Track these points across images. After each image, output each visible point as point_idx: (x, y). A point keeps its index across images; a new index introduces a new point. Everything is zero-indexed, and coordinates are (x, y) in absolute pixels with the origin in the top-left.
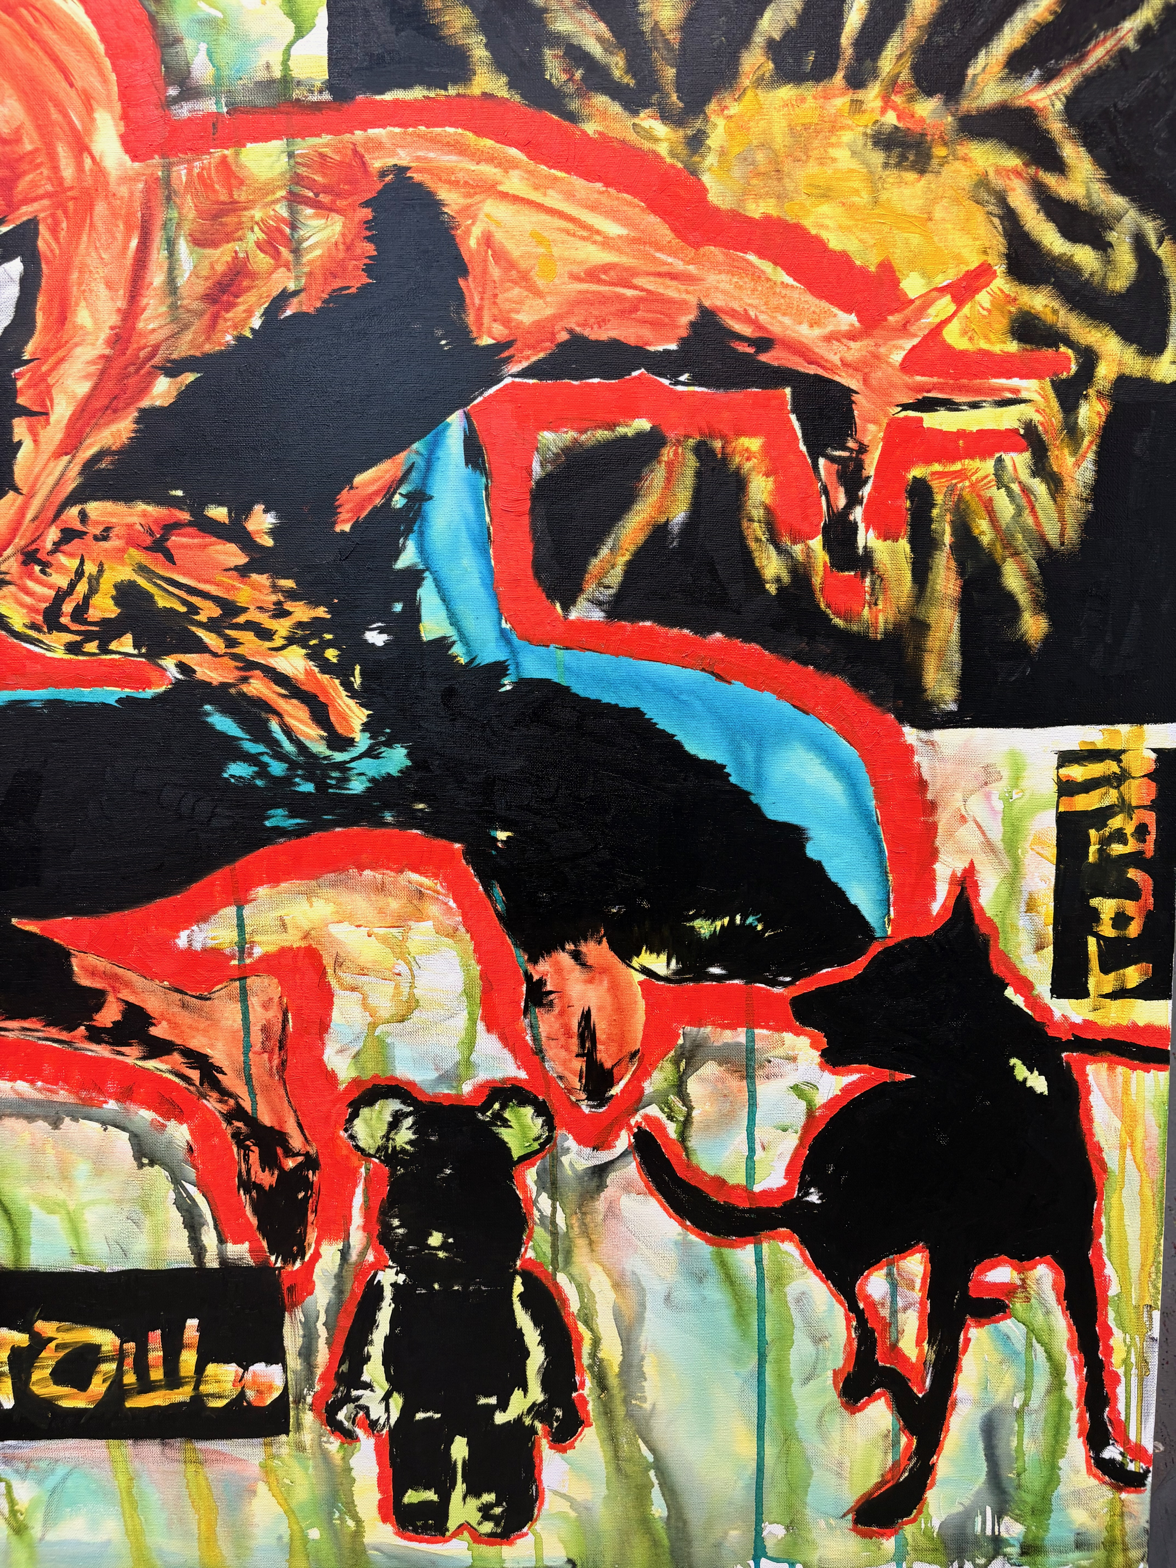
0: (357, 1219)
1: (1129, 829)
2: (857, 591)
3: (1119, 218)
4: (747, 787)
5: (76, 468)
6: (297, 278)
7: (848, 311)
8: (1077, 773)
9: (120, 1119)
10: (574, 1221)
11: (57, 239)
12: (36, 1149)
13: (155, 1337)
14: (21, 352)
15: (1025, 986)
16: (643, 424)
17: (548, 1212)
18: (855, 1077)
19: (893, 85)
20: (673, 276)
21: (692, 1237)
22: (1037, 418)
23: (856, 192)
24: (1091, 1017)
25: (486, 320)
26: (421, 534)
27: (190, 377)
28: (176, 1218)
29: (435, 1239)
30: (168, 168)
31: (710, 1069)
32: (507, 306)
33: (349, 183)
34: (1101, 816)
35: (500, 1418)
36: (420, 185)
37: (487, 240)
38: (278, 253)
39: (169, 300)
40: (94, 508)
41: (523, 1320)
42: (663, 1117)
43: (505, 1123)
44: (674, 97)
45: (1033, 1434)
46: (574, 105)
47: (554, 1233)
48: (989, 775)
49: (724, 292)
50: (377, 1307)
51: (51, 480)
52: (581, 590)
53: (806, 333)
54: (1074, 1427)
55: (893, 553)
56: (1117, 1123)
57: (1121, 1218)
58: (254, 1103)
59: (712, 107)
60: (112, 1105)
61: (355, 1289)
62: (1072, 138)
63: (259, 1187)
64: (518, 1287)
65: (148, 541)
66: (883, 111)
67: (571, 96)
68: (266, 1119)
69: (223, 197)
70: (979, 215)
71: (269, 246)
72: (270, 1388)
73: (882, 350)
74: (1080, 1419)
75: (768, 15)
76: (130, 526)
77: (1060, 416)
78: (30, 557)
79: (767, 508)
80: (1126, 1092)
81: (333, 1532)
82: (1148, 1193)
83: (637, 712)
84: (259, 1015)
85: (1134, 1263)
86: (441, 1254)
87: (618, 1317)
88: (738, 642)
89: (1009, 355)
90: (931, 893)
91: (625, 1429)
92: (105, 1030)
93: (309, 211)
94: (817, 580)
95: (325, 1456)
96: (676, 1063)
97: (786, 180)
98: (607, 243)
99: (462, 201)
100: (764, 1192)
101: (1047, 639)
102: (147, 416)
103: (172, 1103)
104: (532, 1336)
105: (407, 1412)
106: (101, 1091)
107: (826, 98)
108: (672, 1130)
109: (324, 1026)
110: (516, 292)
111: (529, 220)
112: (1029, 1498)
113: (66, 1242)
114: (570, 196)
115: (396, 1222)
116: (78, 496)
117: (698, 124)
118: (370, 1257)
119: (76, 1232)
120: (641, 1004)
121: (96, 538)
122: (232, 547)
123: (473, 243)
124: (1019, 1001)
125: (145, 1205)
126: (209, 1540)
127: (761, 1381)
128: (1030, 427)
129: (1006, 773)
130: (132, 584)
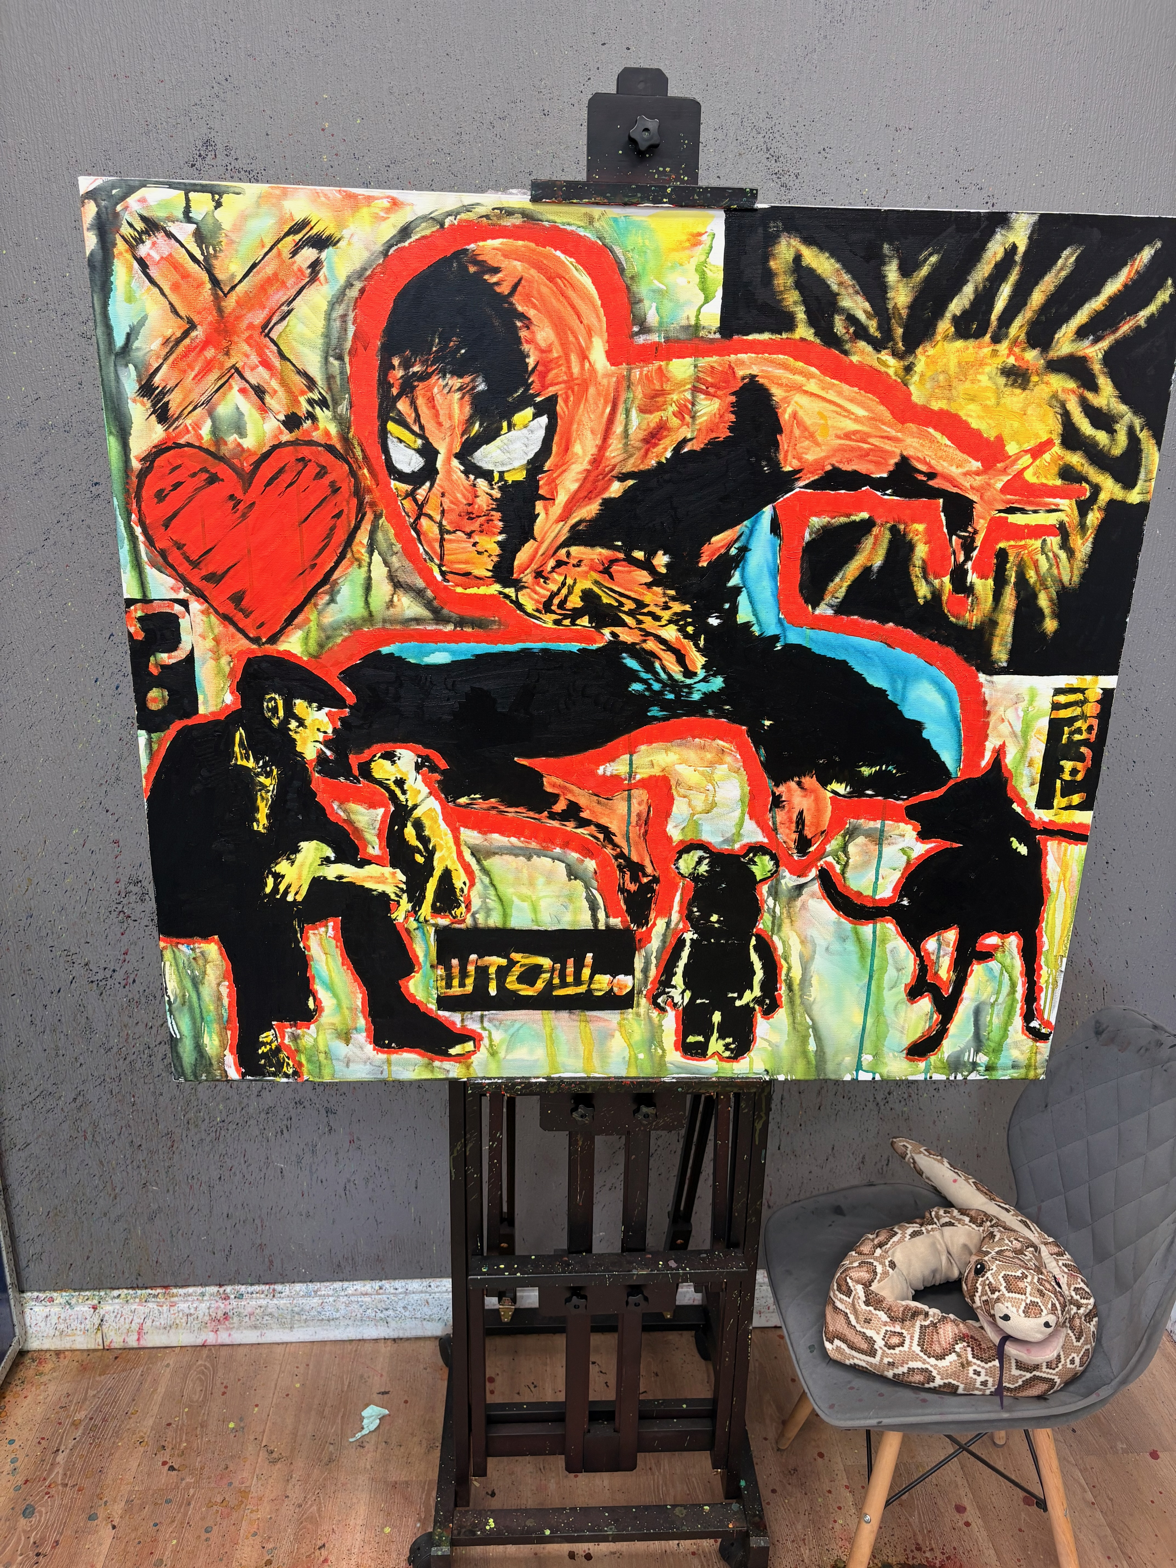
0: (676, 907)
1: (1084, 727)
2: (963, 603)
3: (1122, 417)
4: (897, 701)
5: (567, 528)
6: (693, 431)
7: (977, 460)
8: (1062, 699)
9: (562, 857)
10: (785, 911)
11: (567, 406)
12: (518, 870)
13: (571, 962)
14: (542, 466)
15: (1023, 803)
16: (865, 515)
17: (772, 906)
18: (933, 845)
19: (1015, 342)
20: (889, 438)
21: (843, 920)
22: (1066, 519)
23: (989, 398)
24: (1053, 818)
25: (789, 458)
26: (743, 568)
27: (630, 482)
28: (586, 905)
29: (714, 918)
30: (630, 371)
31: (861, 840)
32: (801, 450)
33: (725, 382)
34: (1071, 721)
35: (738, 1003)
36: (762, 385)
37: (795, 415)
38: (684, 418)
39: (624, 441)
40: (574, 550)
41: (754, 957)
42: (834, 862)
43: (755, 863)
44: (900, 344)
45: (998, 1015)
46: (847, 347)
47: (774, 917)
48: (1018, 699)
49: (915, 448)
50: (682, 950)
51: (553, 535)
52: (823, 599)
53: (954, 471)
54: (1018, 1011)
55: (985, 585)
56: (1059, 869)
57: (1054, 915)
58: (630, 851)
59: (919, 350)
60: (558, 850)
61: (672, 941)
62: (1104, 373)
63: (628, 891)
64: (753, 942)
65: (601, 568)
66: (1008, 356)
67: (847, 342)
68: (635, 858)
69: (658, 387)
70: (1051, 413)
71: (679, 414)
72: (626, 987)
73: (992, 481)
74: (1022, 1008)
75: (955, 301)
76: (592, 560)
77: (1078, 519)
78: (539, 574)
79: (923, 561)
80: (1065, 855)
81: (651, 1056)
82: (1068, 902)
83: (844, 662)
84: (636, 808)
85: (1057, 935)
86: (716, 925)
87: (801, 957)
88: (901, 628)
89: (1057, 487)
90: (982, 756)
91: (799, 1009)
92: (558, 814)
93: (702, 396)
94: (945, 598)
95: (650, 1019)
96: (844, 836)
97: (953, 391)
98: (857, 419)
99: (784, 394)
100: (881, 899)
101: (1056, 632)
102: (606, 503)
103: (589, 850)
104: (757, 965)
105: (692, 999)
106: (553, 843)
107: (980, 348)
108: (838, 868)
109: (668, 814)
110: (807, 443)
111: (817, 406)
112: (992, 1045)
113: (530, 915)
114: (840, 393)
115: (695, 909)
116: (566, 544)
117: (911, 359)
118: (681, 926)
119: (535, 910)
120: (830, 808)
121: (574, 566)
122: (645, 573)
123: (787, 416)
124: (1018, 810)
125: (570, 898)
126: (589, 1058)
127: (869, 988)
128: (1062, 524)
129: (1027, 698)
130: (591, 590)
